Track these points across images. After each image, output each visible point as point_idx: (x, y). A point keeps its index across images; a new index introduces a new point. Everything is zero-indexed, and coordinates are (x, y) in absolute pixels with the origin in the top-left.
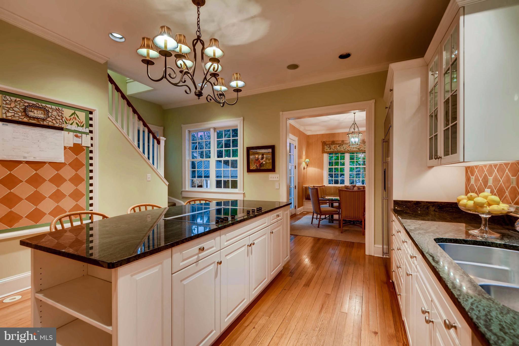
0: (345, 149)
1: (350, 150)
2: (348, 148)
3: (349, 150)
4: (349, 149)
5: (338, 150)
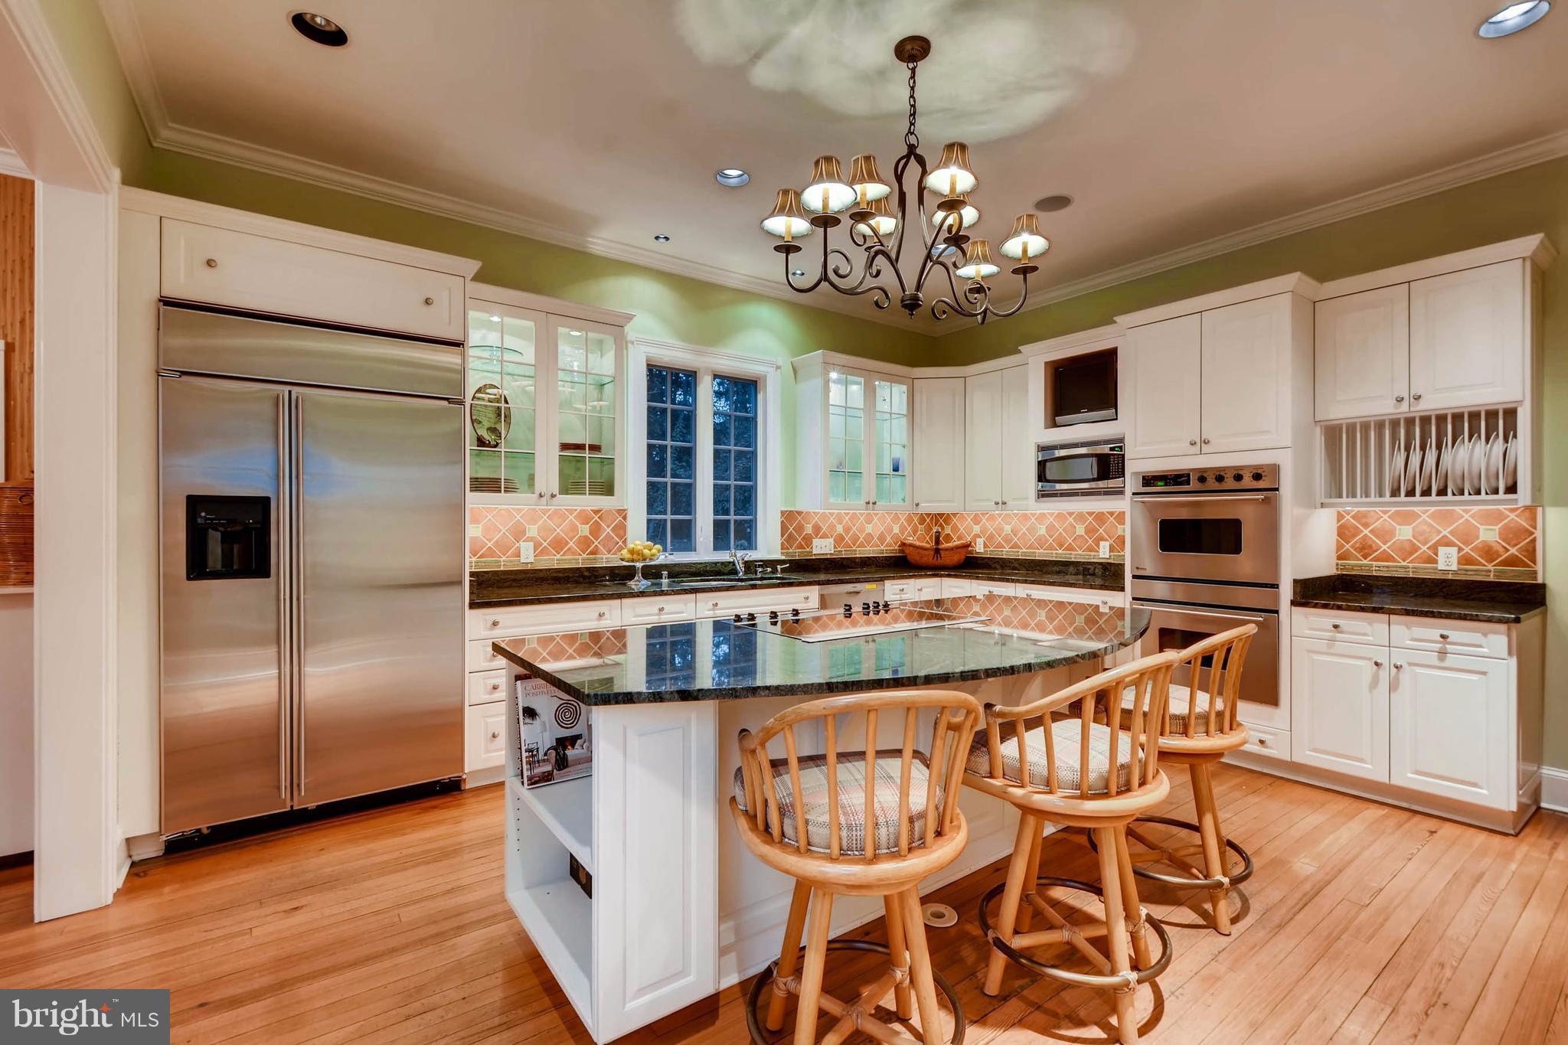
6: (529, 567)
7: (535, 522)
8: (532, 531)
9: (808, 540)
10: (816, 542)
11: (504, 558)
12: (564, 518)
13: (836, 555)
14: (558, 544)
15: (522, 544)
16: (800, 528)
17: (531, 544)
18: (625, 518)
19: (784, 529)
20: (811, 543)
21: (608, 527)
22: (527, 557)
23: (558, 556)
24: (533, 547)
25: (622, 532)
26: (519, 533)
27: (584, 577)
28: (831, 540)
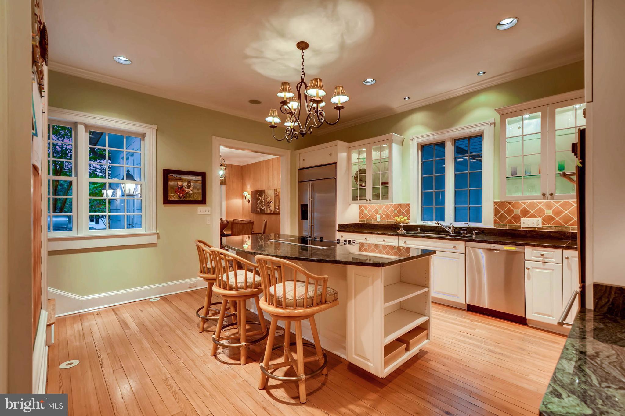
6: (379, 223)
7: (381, 209)
8: (380, 212)
9: (517, 219)
10: (523, 220)
11: (373, 220)
12: (389, 207)
13: (543, 229)
14: (388, 216)
15: (377, 216)
16: (509, 211)
17: (380, 216)
18: (409, 207)
19: (497, 212)
20: (520, 220)
21: (404, 210)
22: (378, 219)
23: (387, 220)
24: (380, 217)
25: (408, 212)
26: (377, 212)
27: (394, 228)
28: (540, 220)
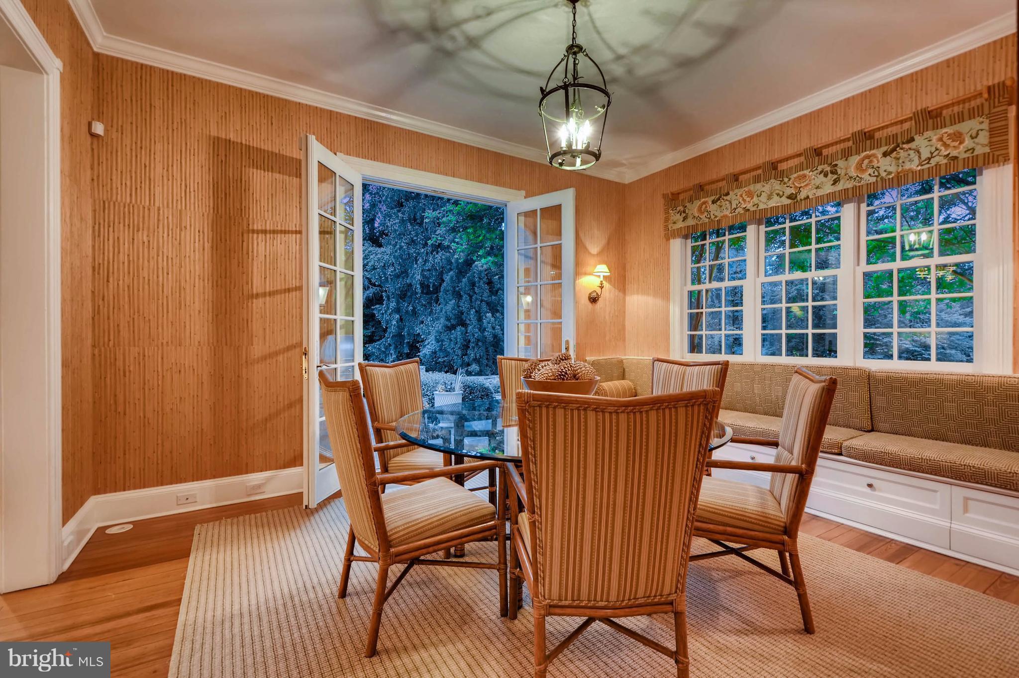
0: (735, 209)
1: (754, 209)
2: (744, 200)
3: (749, 210)
4: (751, 204)
5: (713, 217)
